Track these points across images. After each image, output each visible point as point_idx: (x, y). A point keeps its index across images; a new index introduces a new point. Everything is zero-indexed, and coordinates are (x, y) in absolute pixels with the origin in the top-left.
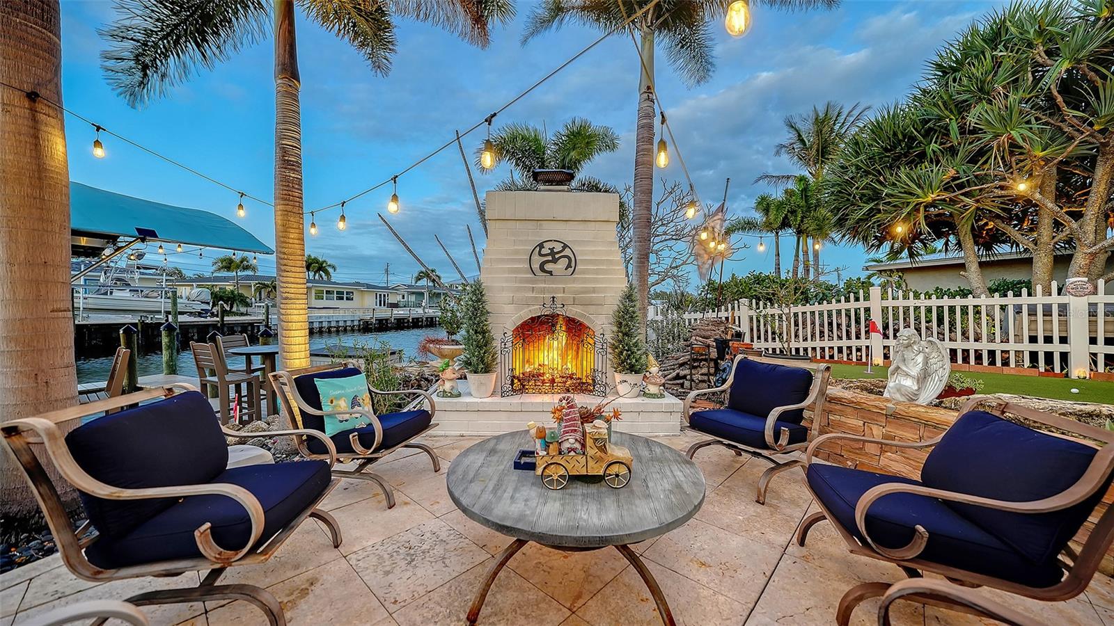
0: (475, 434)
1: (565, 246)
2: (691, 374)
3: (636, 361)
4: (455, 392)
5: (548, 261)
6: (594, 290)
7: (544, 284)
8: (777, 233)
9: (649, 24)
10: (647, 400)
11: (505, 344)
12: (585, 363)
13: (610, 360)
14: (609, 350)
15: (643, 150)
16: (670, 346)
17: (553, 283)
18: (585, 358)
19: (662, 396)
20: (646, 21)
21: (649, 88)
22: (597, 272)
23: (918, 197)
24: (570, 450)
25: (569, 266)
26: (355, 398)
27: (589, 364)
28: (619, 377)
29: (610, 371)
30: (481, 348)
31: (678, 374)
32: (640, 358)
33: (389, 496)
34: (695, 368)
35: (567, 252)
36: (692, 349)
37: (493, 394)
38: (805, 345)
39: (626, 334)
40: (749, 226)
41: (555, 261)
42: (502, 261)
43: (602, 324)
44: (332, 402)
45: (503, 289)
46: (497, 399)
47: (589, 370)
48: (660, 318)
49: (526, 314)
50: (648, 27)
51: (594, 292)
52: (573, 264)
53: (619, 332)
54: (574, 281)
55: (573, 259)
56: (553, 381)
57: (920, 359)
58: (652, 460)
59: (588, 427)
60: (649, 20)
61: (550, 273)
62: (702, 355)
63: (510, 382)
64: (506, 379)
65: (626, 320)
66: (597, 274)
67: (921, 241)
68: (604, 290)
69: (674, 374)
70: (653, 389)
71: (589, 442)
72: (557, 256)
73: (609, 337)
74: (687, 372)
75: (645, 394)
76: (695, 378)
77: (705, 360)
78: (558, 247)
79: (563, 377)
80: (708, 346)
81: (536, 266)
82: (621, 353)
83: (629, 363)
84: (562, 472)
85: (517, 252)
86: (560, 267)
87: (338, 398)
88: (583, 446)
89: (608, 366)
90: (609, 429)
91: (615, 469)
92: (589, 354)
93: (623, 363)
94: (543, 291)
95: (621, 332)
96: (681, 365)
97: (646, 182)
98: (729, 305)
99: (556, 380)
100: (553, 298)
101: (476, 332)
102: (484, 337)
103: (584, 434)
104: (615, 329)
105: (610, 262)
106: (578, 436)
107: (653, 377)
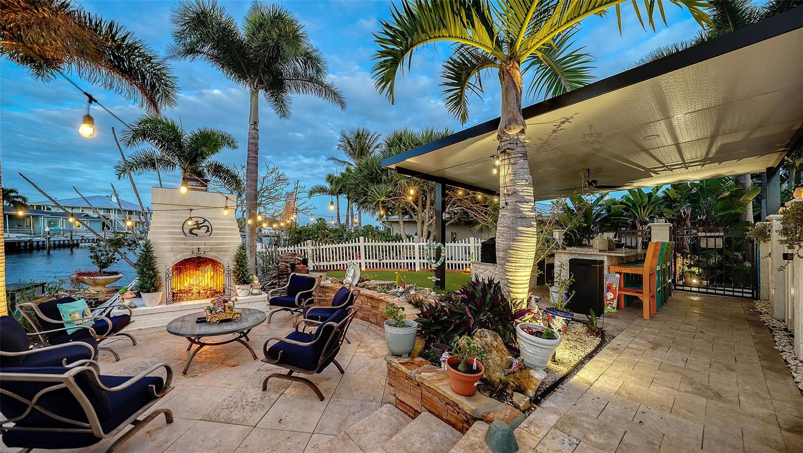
0: (150, 327)
1: (205, 220)
2: (279, 282)
3: (247, 278)
4: (133, 305)
5: (195, 228)
6: (223, 244)
7: (192, 240)
8: (338, 196)
9: (255, 87)
10: (253, 297)
11: (168, 275)
12: (218, 281)
13: (233, 279)
14: (232, 274)
15: (251, 157)
16: (270, 266)
17: (198, 240)
18: (218, 279)
19: (261, 294)
20: (253, 85)
21: (255, 123)
22: (225, 234)
23: (378, 198)
24: (219, 312)
25: (208, 231)
26: (84, 312)
27: (221, 282)
28: (237, 287)
29: (233, 284)
30: (152, 278)
31: (272, 282)
32: (249, 277)
33: (116, 355)
34: (281, 278)
35: (206, 224)
36: (279, 269)
37: (160, 304)
38: (336, 263)
39: (241, 266)
40: (322, 190)
41: (199, 228)
42: (164, 228)
43: (228, 261)
44: (70, 315)
45: (165, 244)
46: (164, 306)
47: (221, 285)
48: (264, 250)
49: (181, 257)
50: (255, 88)
51: (223, 245)
52: (210, 230)
53: (237, 265)
54: (211, 239)
55: (209, 226)
56: (199, 293)
57: (353, 270)
58: (250, 314)
59: (226, 304)
60: (255, 84)
61: (196, 235)
62: (284, 272)
63: (172, 296)
64: (169, 294)
65: (240, 260)
66: (225, 235)
67: (390, 212)
68: (229, 244)
69: (270, 283)
70: (255, 291)
71: (227, 308)
72: (200, 226)
73: (232, 267)
74: (277, 281)
75: (252, 294)
76: (281, 284)
77: (285, 274)
78: (201, 221)
79: (205, 290)
80: (287, 267)
81: (187, 231)
82: (239, 275)
83: (243, 279)
84: (217, 319)
85: (173, 223)
86: (203, 231)
87: (74, 313)
88: (225, 310)
89: (232, 282)
90: (234, 304)
91: (236, 315)
92: (221, 277)
93: (240, 280)
94: (192, 244)
95: (239, 265)
96: (274, 278)
97: (253, 175)
98: (302, 243)
99: (201, 292)
100: (199, 248)
101: (148, 269)
102: (153, 272)
103: (225, 306)
104: (235, 263)
105: (232, 229)
106: (223, 307)
107: (256, 285)
